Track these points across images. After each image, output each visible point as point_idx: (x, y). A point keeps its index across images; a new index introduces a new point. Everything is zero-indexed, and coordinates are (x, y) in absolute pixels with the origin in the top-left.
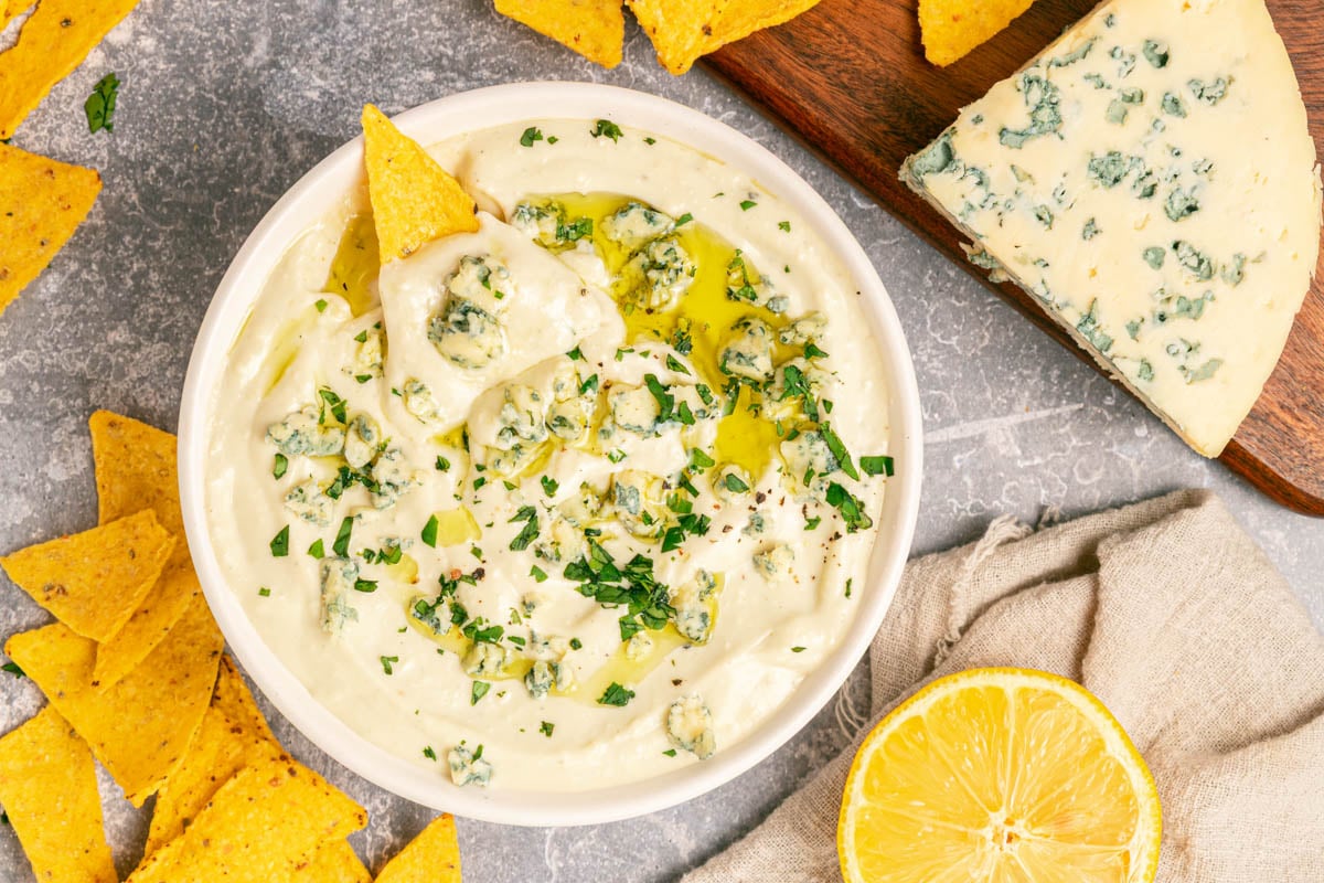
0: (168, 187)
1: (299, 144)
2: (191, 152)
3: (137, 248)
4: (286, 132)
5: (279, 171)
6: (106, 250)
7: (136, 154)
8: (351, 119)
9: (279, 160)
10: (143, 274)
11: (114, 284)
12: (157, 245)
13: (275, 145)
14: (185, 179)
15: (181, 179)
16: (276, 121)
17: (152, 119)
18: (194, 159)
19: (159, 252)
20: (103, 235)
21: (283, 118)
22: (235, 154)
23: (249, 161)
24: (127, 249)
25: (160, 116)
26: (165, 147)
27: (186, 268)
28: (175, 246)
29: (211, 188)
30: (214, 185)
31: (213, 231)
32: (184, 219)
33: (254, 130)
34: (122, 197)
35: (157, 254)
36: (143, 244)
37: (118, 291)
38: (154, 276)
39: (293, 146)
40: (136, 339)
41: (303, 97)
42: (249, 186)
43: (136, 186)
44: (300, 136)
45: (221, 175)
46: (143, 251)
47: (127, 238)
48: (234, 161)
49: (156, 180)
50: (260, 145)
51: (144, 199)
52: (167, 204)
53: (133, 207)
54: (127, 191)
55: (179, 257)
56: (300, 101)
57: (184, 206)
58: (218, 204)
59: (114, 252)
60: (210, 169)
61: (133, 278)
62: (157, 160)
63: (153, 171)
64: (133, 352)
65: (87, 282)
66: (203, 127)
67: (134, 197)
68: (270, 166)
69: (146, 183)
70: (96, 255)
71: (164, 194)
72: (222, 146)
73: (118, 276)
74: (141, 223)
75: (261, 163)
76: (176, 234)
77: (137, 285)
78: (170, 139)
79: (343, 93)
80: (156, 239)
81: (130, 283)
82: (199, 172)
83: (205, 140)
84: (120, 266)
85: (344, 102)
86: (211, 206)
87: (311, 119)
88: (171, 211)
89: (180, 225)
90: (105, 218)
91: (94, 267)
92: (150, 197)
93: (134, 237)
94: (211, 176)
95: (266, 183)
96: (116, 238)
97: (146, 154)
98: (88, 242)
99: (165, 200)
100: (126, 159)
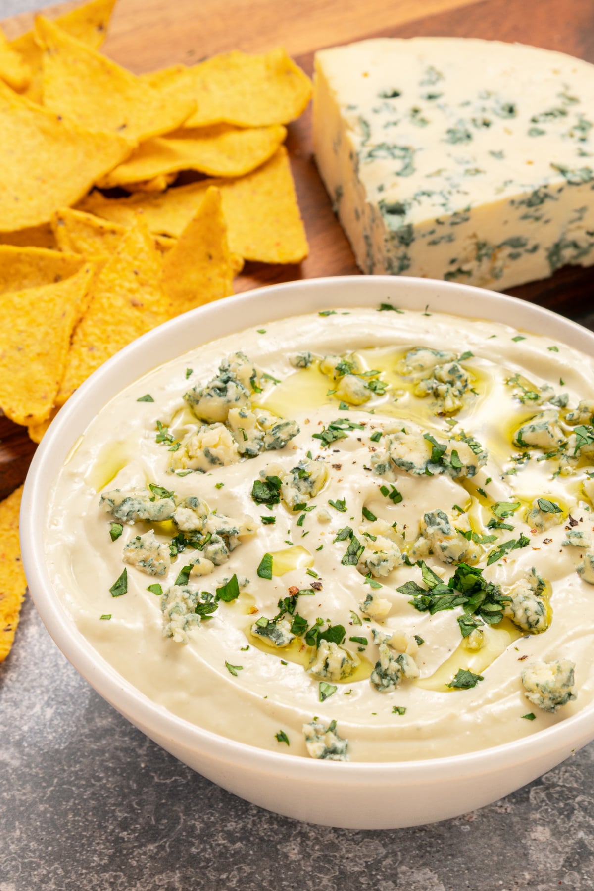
0: (141, 820)
1: (97, 720)
2: (105, 804)
3: (203, 841)
4: (86, 731)
5: (124, 734)
6: (206, 867)
7: (107, 848)
8: (73, 683)
9: (113, 735)
10: (230, 837)
11: (240, 858)
12: (199, 825)
13: (98, 739)
14: (132, 807)
15: (132, 810)
16: (74, 739)
17: (72, 838)
18: (112, 801)
19: (206, 823)
20: (190, 871)
21: (71, 734)
22: (107, 769)
23: (114, 757)
24: (204, 850)
25: (68, 831)
26: (100, 827)
27: (222, 801)
28: (200, 811)
29: (141, 786)
30: (138, 784)
31: (184, 782)
32: (173, 805)
33: (83, 756)
34: (152, 858)
35: (208, 825)
36: (200, 837)
37: (247, 854)
38: (231, 826)
39: (99, 724)
40: (296, 836)
41: (52, 720)
42: (139, 756)
43: (139, 847)
44: (89, 720)
45: (128, 778)
46: (206, 836)
47: (194, 850)
48: (114, 770)
49: (134, 831)
50: (98, 750)
51: (153, 840)
52: (157, 820)
53: (162, 848)
54: (145, 854)
55: (211, 806)
56: (56, 722)
57: (159, 806)
58: (156, 779)
59: (208, 861)
60: (121, 787)
61: (233, 842)
62: (113, 831)
63: (124, 834)
64: (308, 838)
65: (240, 881)
66: (80, 796)
67: (151, 847)
68: (118, 741)
69: (137, 839)
70: (212, 875)
71: (148, 823)
72: (99, 779)
73: (233, 856)
74: (178, 840)
75: (116, 749)
76: (187, 811)
77: (240, 839)
78: (91, 822)
79: (48, 691)
80: (193, 827)
81: (238, 845)
82: (125, 797)
83: (93, 794)
84: (221, 855)
85: (56, 690)
86: (159, 785)
87: (73, 713)
88: (164, 816)
89: (179, 808)
90: (173, 871)
91: (224, 876)
92: (151, 834)
93: (192, 845)
94: (129, 787)
95: (135, 743)
96: (193, 860)
97: (107, 840)
98: (198, 884)
99: (153, 822)
100: (112, 858)
